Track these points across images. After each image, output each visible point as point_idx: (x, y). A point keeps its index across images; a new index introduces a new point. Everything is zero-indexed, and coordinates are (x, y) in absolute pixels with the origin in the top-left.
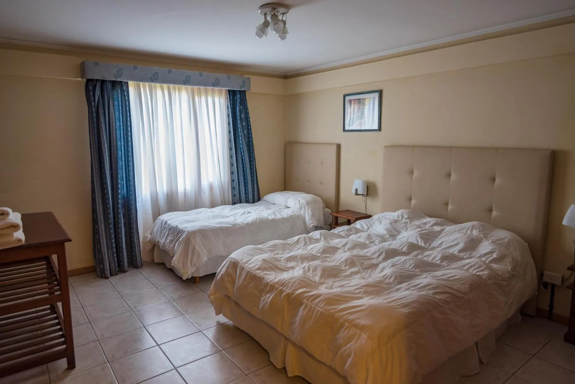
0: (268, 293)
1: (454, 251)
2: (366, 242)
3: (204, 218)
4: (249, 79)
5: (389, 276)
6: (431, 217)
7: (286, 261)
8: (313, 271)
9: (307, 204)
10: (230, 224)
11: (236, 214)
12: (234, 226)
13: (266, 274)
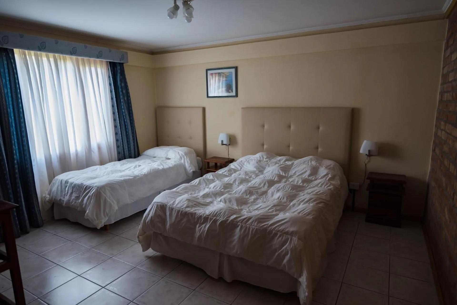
0: (203, 224)
1: (305, 176)
2: (246, 177)
3: (104, 174)
4: (127, 53)
5: (282, 197)
6: (280, 156)
7: (203, 198)
8: (229, 202)
9: (185, 155)
10: (131, 177)
11: (129, 168)
12: (135, 177)
13: (196, 210)
